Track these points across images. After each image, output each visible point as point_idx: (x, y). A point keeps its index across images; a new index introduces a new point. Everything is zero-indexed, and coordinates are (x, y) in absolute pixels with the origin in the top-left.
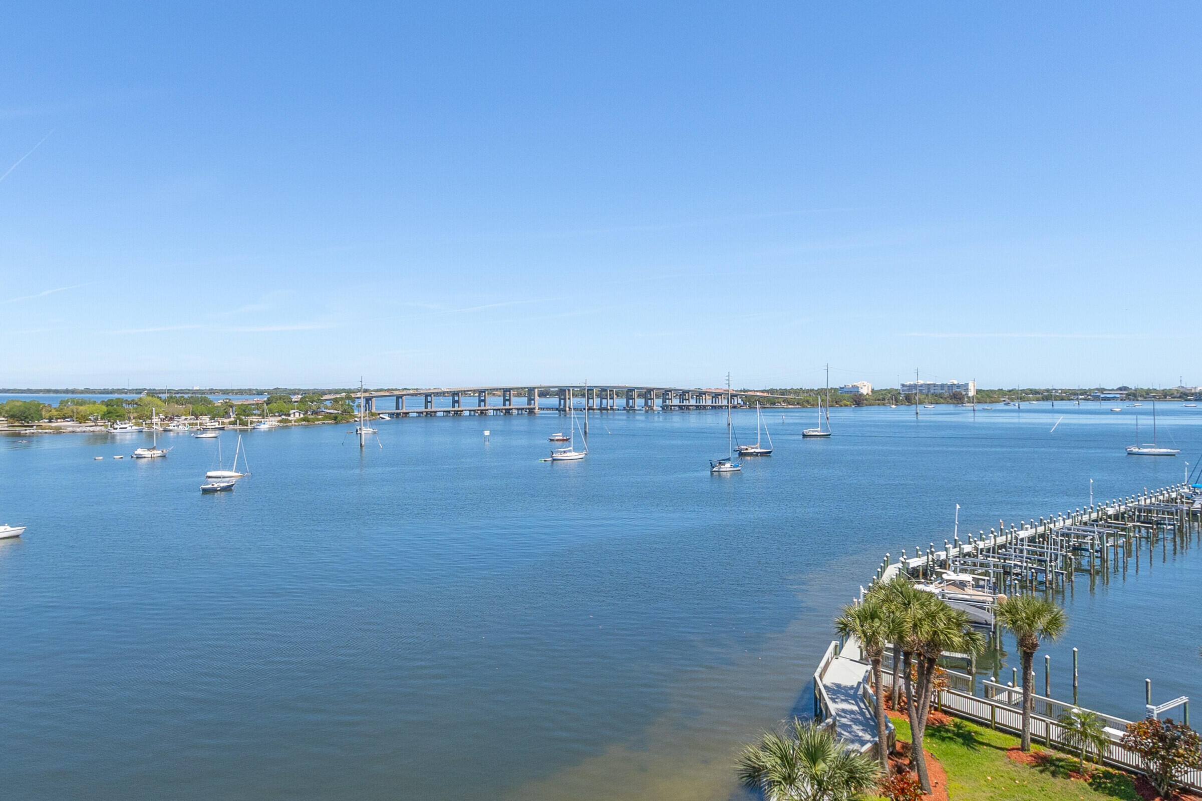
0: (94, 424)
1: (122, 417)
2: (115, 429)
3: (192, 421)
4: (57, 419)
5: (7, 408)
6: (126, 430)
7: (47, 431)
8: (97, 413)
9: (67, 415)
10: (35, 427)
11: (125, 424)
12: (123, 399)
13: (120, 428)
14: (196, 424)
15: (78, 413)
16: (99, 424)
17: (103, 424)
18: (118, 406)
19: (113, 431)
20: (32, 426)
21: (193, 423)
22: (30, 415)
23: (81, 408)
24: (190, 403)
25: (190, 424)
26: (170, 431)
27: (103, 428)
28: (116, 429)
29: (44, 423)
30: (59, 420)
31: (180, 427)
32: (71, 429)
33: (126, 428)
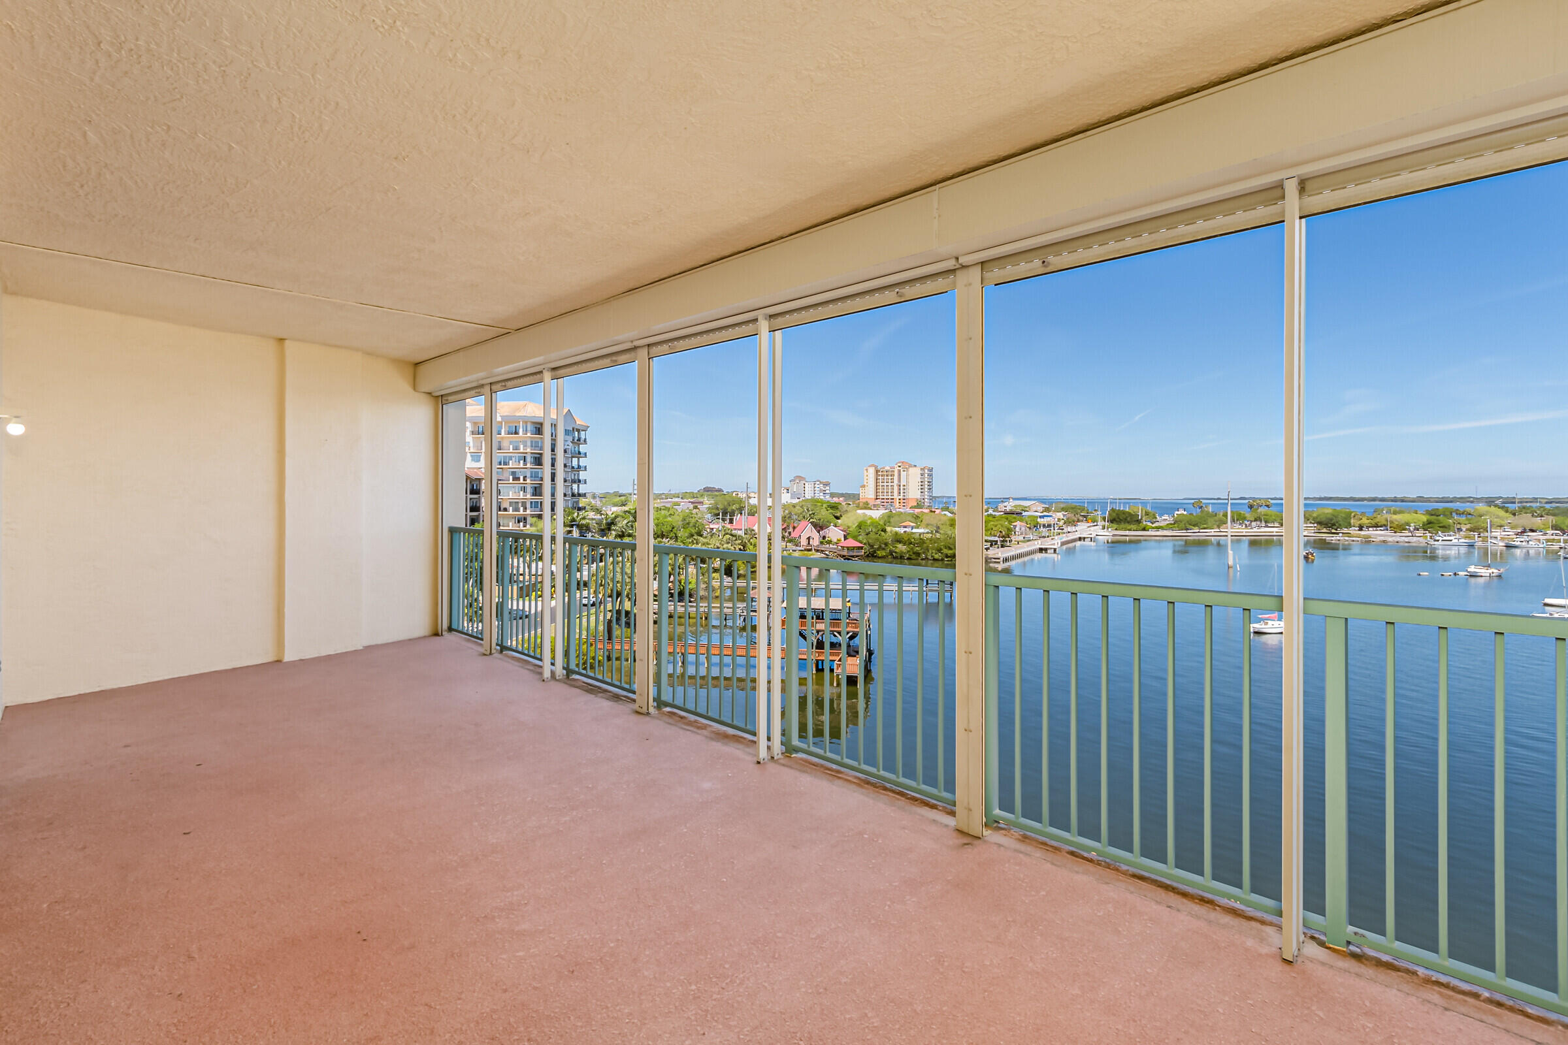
0: (1410, 534)
1: (1445, 528)
2: (1435, 541)
3: (1552, 537)
4: (1368, 527)
5: (1315, 515)
6: (1450, 544)
7: (1354, 539)
8: (1415, 523)
9: (1379, 524)
10: (1341, 535)
11: (1451, 536)
12: (1452, 509)
13: (1443, 540)
14: (1559, 541)
15: (1392, 522)
16: (1417, 535)
17: (1422, 535)
18: (1444, 515)
19: (1432, 542)
20: (1338, 533)
21: (1554, 539)
22: (1337, 522)
23: (1395, 517)
24: (1554, 515)
25: (1548, 541)
26: (1516, 547)
27: (1421, 539)
28: (1438, 541)
29: (1354, 531)
30: (1370, 529)
31: (1530, 542)
32: (1382, 538)
33: (1451, 540)
